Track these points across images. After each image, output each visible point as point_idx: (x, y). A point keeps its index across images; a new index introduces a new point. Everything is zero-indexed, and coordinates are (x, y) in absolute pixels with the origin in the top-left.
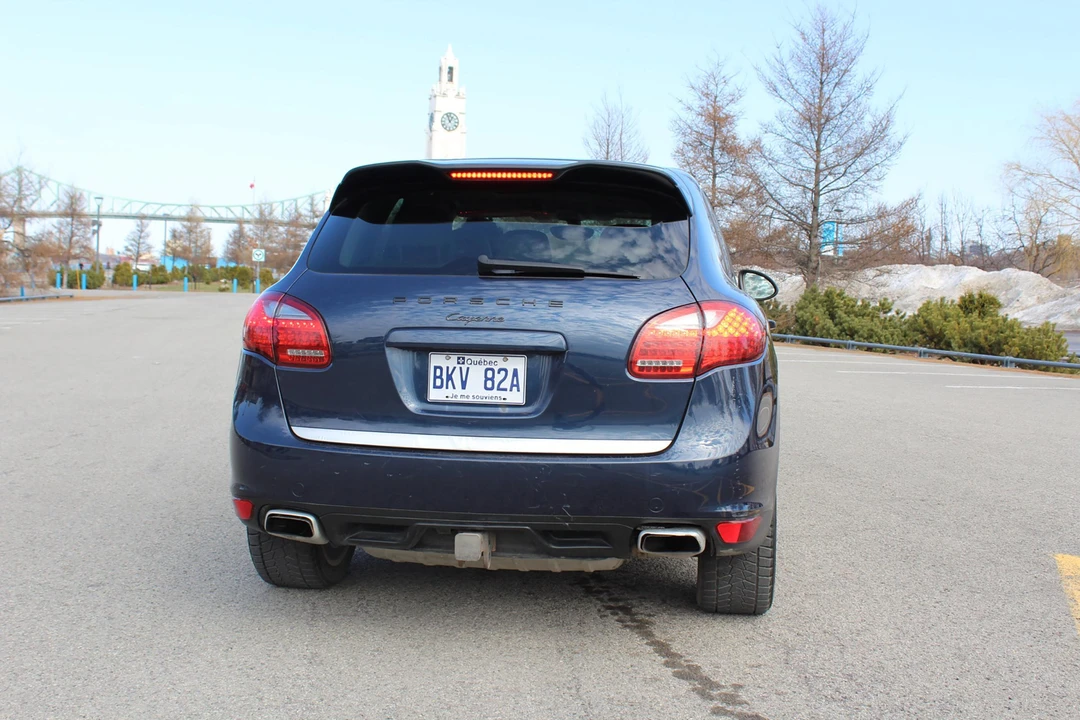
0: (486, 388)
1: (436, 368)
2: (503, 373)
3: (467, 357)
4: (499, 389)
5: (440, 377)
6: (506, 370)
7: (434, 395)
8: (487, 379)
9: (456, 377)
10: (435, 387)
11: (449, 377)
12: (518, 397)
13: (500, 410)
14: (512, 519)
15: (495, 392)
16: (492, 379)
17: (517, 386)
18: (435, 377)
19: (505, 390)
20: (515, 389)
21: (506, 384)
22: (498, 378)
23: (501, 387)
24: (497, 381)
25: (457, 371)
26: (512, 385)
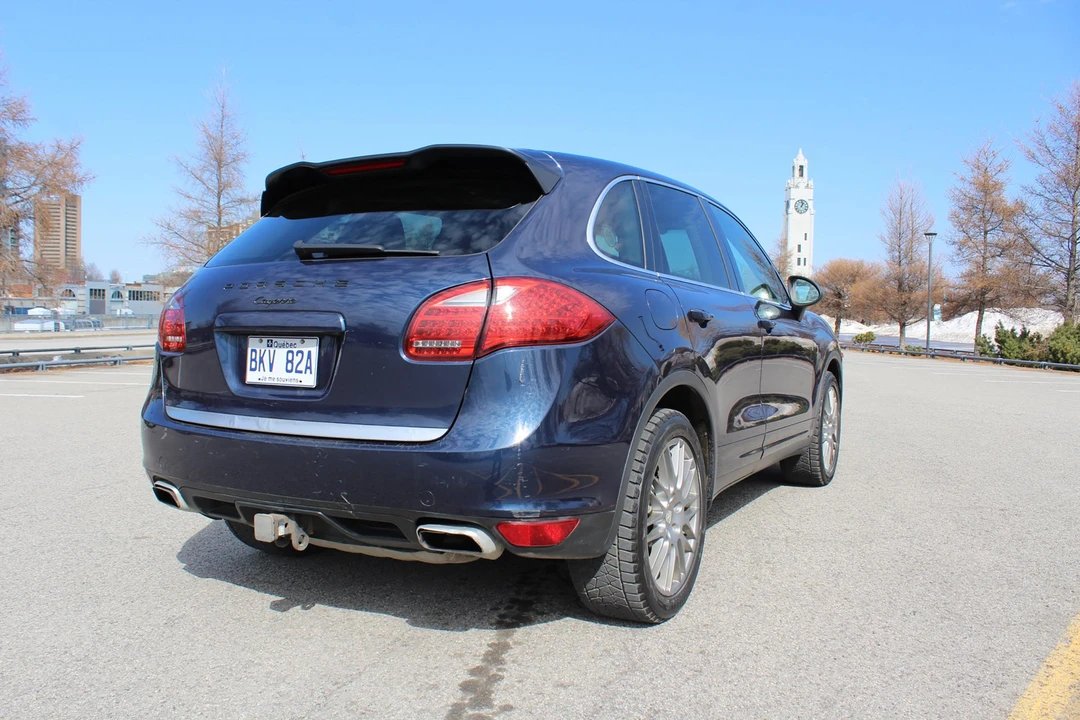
0: (288, 371)
1: (252, 350)
2: (300, 355)
3: (274, 340)
4: (297, 372)
5: (255, 360)
6: (302, 352)
7: (252, 377)
8: (288, 361)
9: (266, 359)
10: (252, 370)
11: (261, 361)
12: (310, 380)
13: (299, 393)
14: (303, 503)
15: (293, 375)
16: (291, 362)
17: (310, 368)
18: (252, 360)
19: (301, 372)
20: (308, 371)
21: (302, 367)
22: (297, 359)
23: (299, 369)
24: (295, 362)
25: (267, 352)
26: (307, 368)
